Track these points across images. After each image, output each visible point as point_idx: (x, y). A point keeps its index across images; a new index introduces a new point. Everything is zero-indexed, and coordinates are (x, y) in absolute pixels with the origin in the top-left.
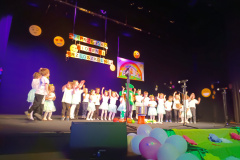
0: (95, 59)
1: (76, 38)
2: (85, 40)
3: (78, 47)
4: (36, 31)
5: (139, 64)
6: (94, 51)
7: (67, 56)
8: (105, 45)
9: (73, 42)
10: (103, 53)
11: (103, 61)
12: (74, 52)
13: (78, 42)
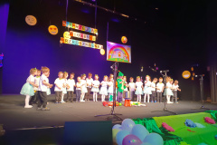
0: (87, 45)
1: (69, 26)
2: (77, 26)
3: (71, 34)
4: (31, 20)
5: (126, 47)
6: (85, 37)
7: (61, 42)
8: (95, 31)
9: (66, 29)
10: (94, 38)
11: (94, 46)
12: (67, 38)
13: (70, 29)
